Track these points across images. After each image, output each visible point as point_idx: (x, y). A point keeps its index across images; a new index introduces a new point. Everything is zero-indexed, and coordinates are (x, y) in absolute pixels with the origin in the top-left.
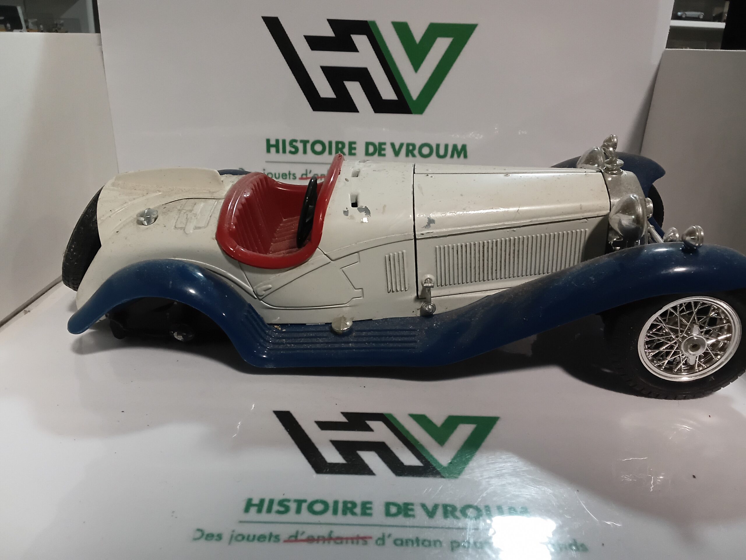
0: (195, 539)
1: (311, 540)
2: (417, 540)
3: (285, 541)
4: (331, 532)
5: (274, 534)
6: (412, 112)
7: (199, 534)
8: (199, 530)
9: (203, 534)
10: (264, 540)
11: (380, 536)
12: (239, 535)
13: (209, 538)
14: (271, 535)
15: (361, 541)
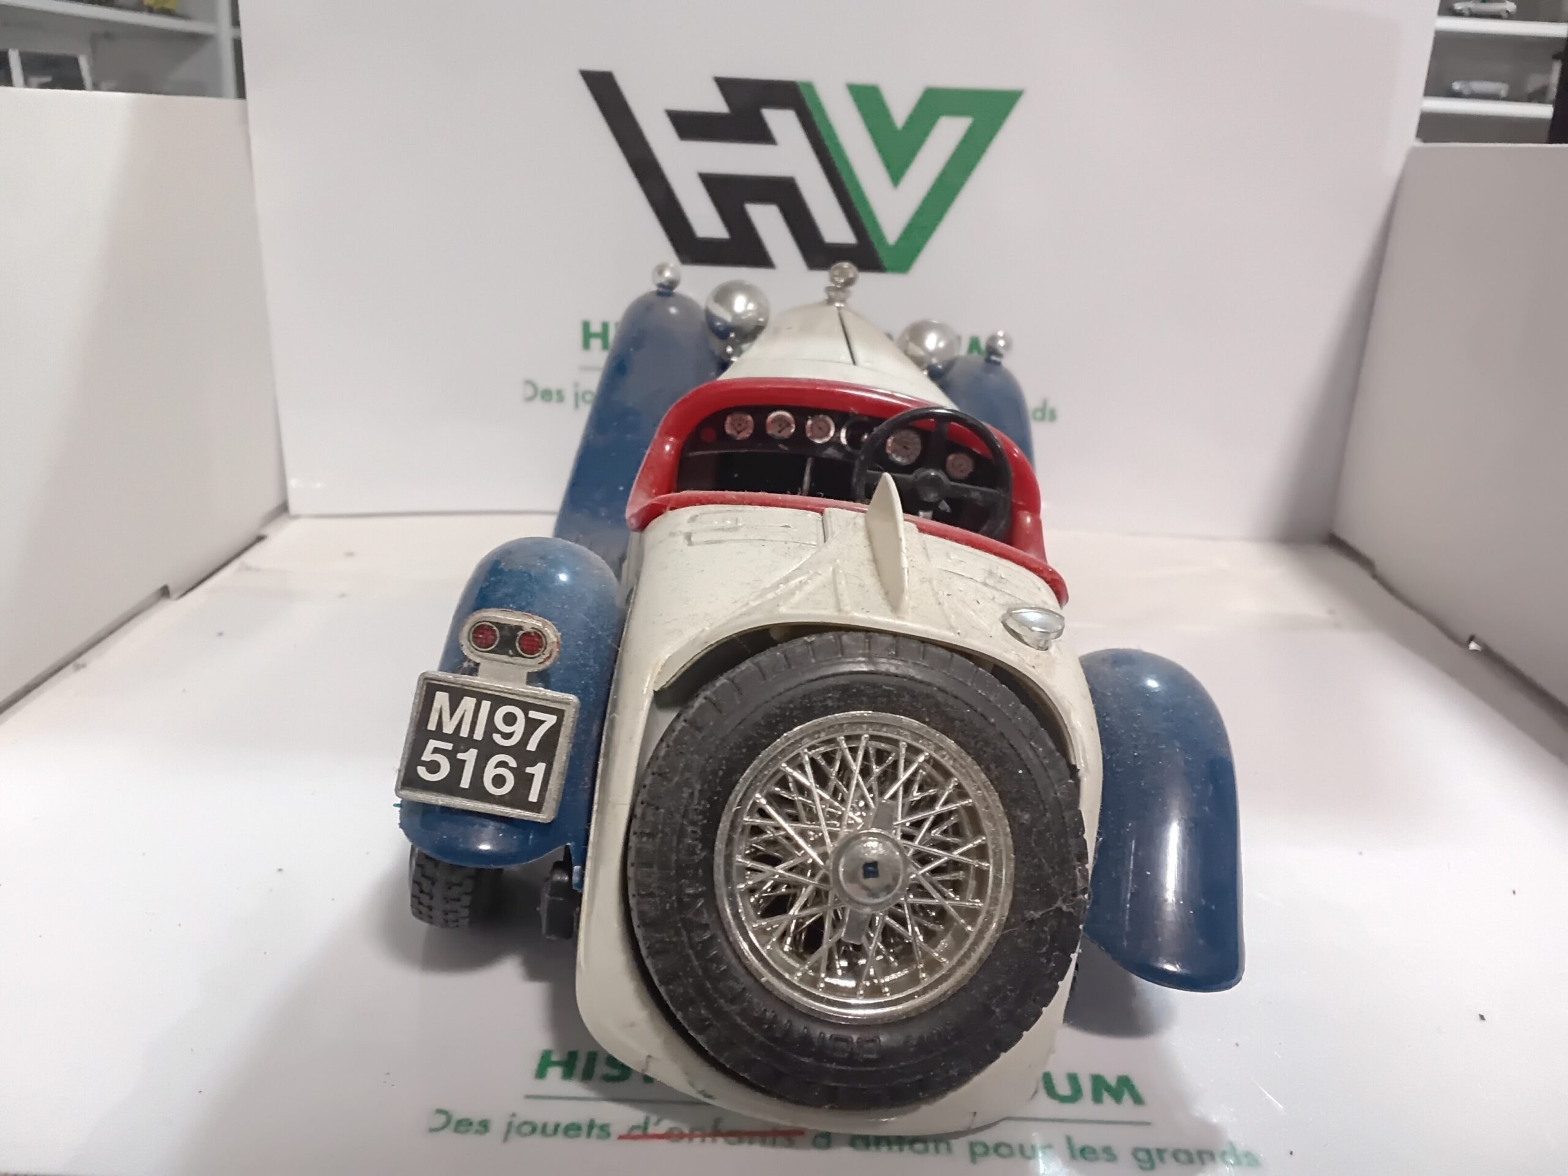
0: (433, 1130)
1: (675, 1135)
2: (900, 1139)
3: (621, 1137)
5: (599, 1121)
6: (886, 267)
7: (440, 1120)
8: (440, 1111)
9: (449, 1121)
10: (578, 1135)
12: (526, 1123)
13: (462, 1128)
14: (591, 1125)
15: (781, 1139)
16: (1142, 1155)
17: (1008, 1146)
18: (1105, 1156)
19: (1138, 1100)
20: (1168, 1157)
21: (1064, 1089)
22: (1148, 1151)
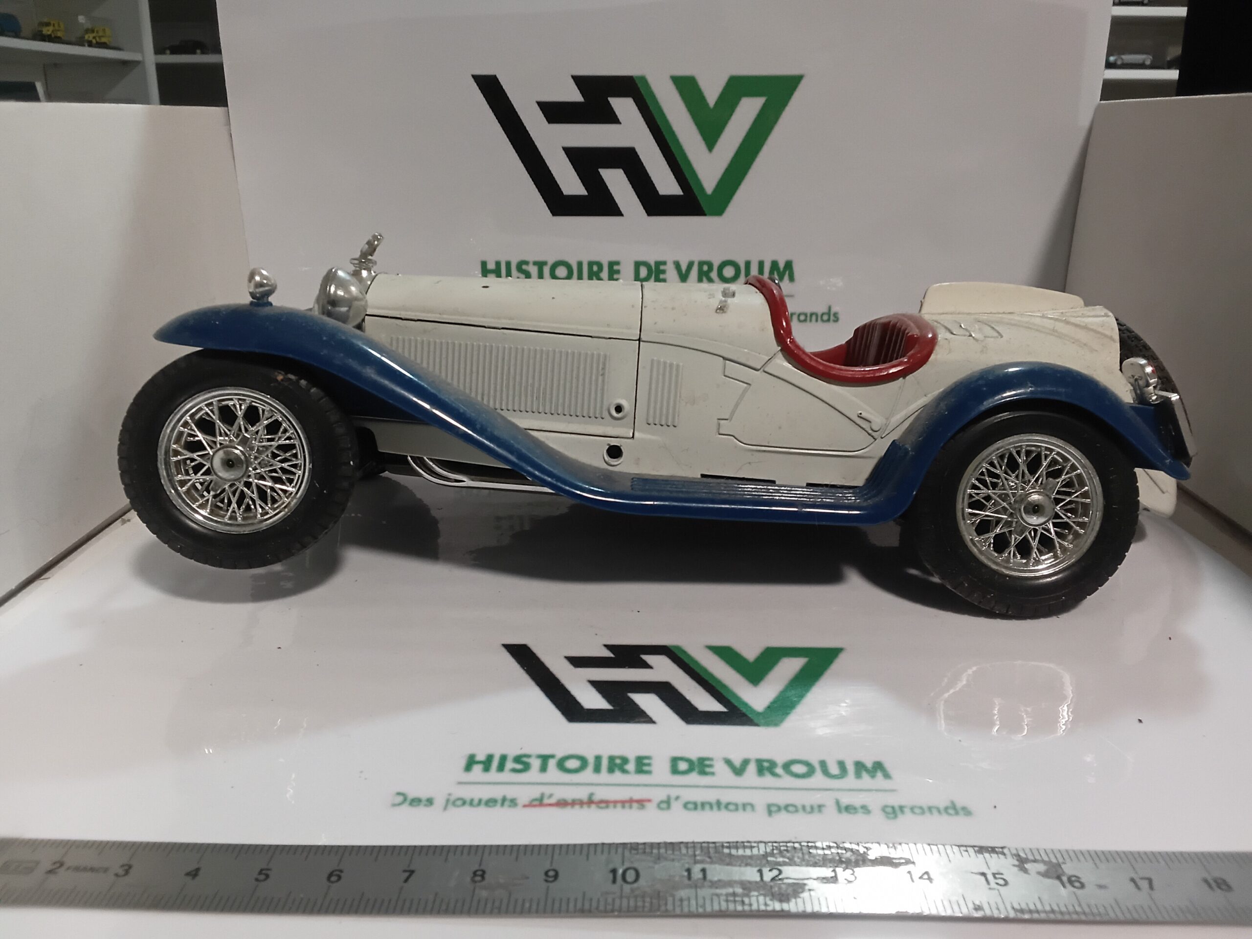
0: (394, 805)
1: (562, 804)
2: (719, 803)
3: (525, 806)
4: (591, 795)
5: (509, 796)
6: (706, 212)
7: (400, 799)
8: (399, 794)
9: (405, 799)
10: (495, 806)
11: (664, 798)
12: (459, 799)
13: (415, 804)
14: (504, 800)
15: (635, 805)
16: (889, 810)
17: (795, 806)
18: (863, 811)
19: (887, 776)
20: (907, 810)
21: (834, 770)
22: (893, 808)
